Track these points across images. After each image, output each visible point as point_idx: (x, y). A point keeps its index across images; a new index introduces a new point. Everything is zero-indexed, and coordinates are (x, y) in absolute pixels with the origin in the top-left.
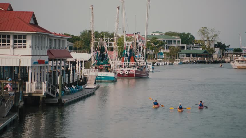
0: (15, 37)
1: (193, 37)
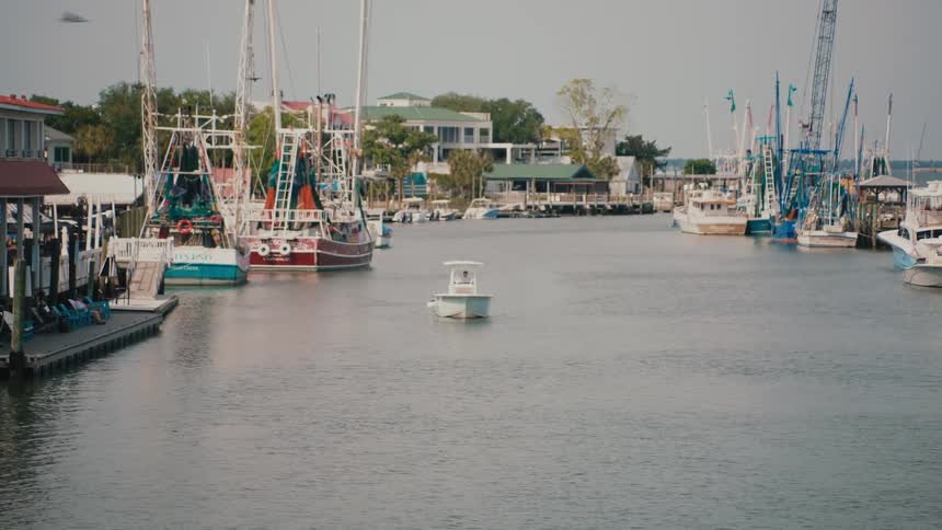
1: (539, 117)
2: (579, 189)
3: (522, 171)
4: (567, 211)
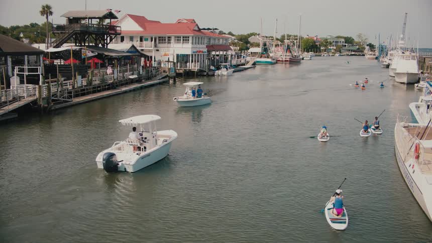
0: (184, 37)
1: (353, 40)
2: (358, 51)
3: (349, 48)
4: (354, 55)
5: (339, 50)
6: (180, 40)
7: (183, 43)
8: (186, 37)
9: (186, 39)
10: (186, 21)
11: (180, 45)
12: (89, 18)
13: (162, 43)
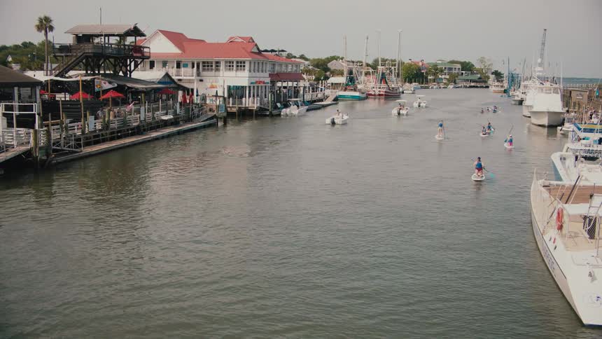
1: (473, 65)
3: (468, 77)
4: (474, 87)
5: (453, 80)
6: (233, 66)
7: (237, 70)
8: (241, 62)
9: (240, 65)
10: (240, 40)
11: (233, 73)
12: (106, 35)
13: (208, 70)
